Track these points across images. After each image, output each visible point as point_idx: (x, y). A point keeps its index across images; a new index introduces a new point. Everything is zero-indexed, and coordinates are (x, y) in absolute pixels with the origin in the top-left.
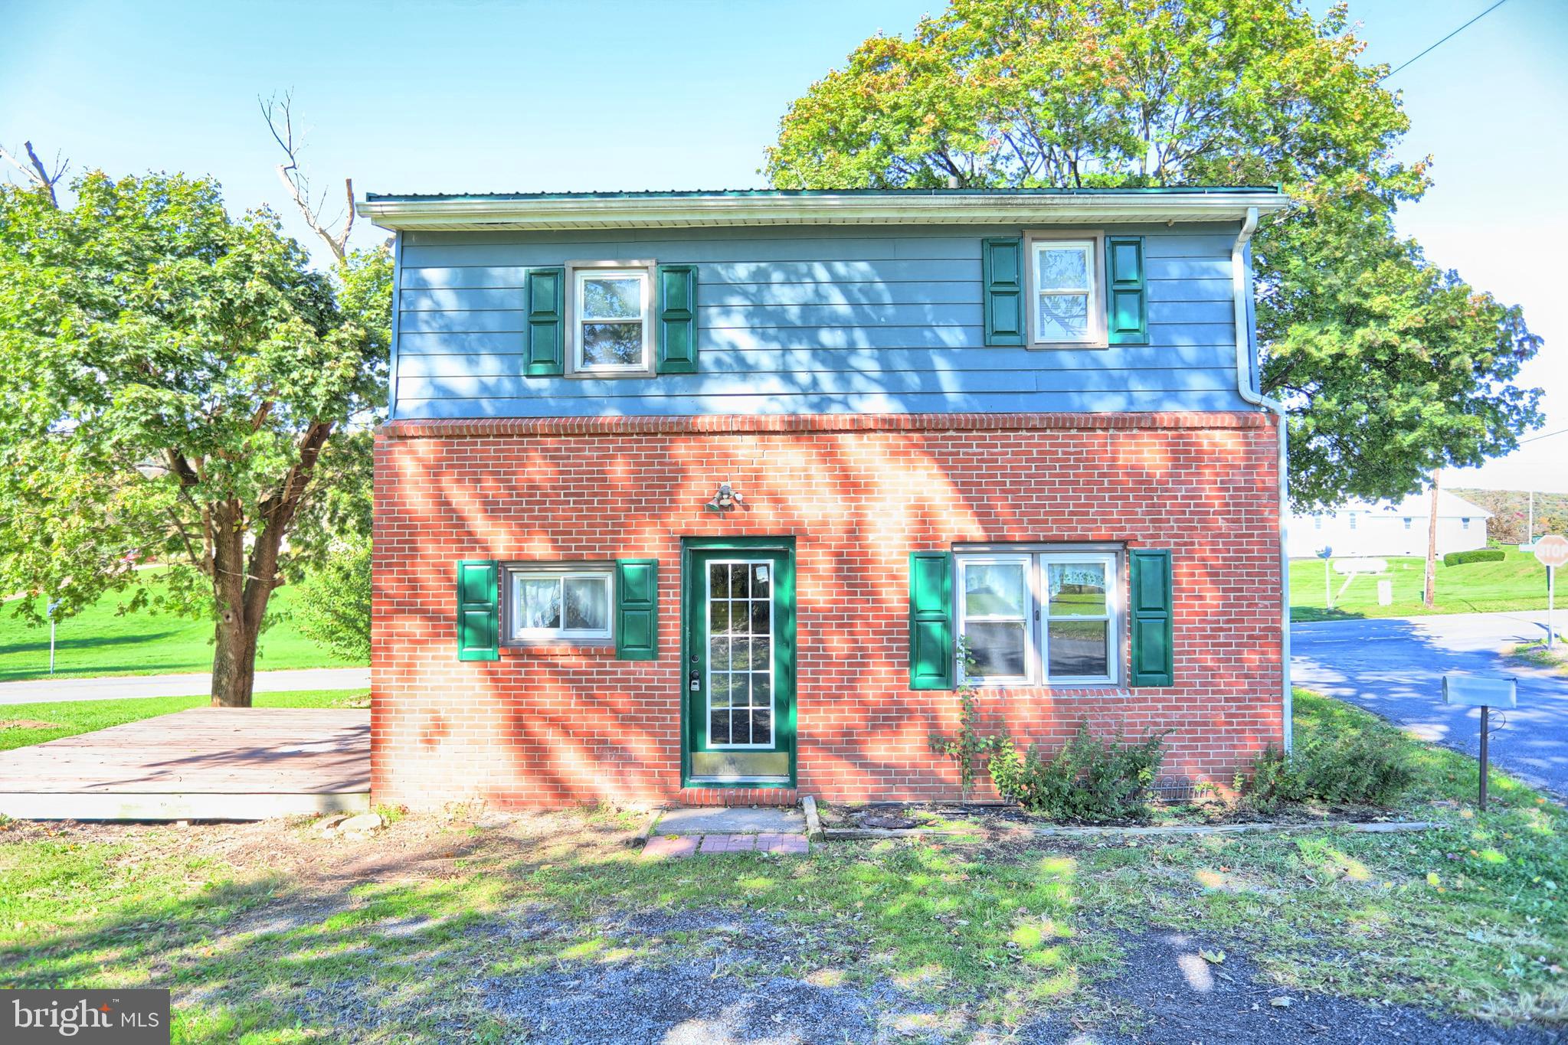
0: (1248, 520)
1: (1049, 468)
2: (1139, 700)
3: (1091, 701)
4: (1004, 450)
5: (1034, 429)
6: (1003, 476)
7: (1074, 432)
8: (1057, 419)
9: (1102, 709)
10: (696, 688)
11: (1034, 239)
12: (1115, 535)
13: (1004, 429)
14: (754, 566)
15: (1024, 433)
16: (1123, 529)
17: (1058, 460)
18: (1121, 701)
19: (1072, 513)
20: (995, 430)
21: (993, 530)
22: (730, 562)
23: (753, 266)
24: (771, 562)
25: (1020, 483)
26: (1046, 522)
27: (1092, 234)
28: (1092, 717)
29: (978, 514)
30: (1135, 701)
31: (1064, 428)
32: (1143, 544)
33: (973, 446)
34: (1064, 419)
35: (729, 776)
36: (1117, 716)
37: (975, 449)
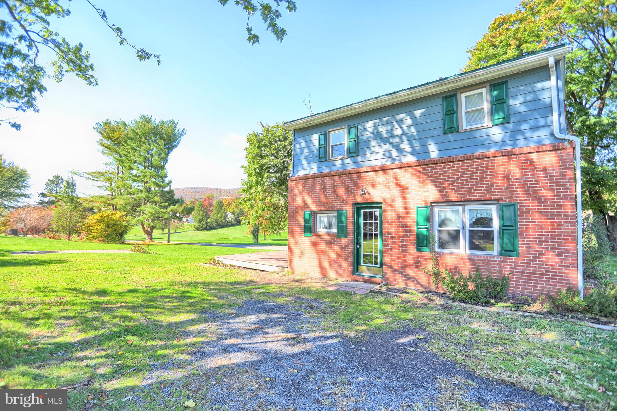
0: (557, 189)
1: (466, 174)
2: (503, 262)
3: (483, 260)
4: (448, 170)
5: (459, 161)
6: (448, 178)
7: (475, 160)
8: (467, 157)
9: (487, 264)
10: (358, 247)
11: (461, 93)
12: (493, 198)
13: (448, 162)
14: (375, 211)
15: (456, 163)
16: (496, 195)
17: (469, 171)
18: (496, 261)
19: (474, 190)
20: (445, 163)
21: (444, 198)
22: (368, 210)
23: (373, 122)
24: (378, 210)
25: (455, 181)
26: (464, 194)
27: (484, 85)
28: (483, 266)
29: (440, 192)
30: (501, 261)
31: (470, 159)
32: (505, 201)
33: (438, 169)
34: (470, 156)
35: (367, 274)
36: (494, 267)
37: (438, 170)
